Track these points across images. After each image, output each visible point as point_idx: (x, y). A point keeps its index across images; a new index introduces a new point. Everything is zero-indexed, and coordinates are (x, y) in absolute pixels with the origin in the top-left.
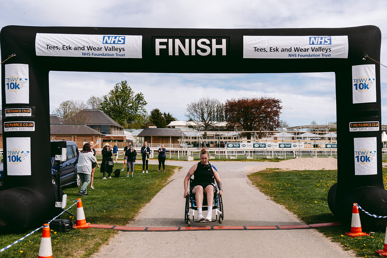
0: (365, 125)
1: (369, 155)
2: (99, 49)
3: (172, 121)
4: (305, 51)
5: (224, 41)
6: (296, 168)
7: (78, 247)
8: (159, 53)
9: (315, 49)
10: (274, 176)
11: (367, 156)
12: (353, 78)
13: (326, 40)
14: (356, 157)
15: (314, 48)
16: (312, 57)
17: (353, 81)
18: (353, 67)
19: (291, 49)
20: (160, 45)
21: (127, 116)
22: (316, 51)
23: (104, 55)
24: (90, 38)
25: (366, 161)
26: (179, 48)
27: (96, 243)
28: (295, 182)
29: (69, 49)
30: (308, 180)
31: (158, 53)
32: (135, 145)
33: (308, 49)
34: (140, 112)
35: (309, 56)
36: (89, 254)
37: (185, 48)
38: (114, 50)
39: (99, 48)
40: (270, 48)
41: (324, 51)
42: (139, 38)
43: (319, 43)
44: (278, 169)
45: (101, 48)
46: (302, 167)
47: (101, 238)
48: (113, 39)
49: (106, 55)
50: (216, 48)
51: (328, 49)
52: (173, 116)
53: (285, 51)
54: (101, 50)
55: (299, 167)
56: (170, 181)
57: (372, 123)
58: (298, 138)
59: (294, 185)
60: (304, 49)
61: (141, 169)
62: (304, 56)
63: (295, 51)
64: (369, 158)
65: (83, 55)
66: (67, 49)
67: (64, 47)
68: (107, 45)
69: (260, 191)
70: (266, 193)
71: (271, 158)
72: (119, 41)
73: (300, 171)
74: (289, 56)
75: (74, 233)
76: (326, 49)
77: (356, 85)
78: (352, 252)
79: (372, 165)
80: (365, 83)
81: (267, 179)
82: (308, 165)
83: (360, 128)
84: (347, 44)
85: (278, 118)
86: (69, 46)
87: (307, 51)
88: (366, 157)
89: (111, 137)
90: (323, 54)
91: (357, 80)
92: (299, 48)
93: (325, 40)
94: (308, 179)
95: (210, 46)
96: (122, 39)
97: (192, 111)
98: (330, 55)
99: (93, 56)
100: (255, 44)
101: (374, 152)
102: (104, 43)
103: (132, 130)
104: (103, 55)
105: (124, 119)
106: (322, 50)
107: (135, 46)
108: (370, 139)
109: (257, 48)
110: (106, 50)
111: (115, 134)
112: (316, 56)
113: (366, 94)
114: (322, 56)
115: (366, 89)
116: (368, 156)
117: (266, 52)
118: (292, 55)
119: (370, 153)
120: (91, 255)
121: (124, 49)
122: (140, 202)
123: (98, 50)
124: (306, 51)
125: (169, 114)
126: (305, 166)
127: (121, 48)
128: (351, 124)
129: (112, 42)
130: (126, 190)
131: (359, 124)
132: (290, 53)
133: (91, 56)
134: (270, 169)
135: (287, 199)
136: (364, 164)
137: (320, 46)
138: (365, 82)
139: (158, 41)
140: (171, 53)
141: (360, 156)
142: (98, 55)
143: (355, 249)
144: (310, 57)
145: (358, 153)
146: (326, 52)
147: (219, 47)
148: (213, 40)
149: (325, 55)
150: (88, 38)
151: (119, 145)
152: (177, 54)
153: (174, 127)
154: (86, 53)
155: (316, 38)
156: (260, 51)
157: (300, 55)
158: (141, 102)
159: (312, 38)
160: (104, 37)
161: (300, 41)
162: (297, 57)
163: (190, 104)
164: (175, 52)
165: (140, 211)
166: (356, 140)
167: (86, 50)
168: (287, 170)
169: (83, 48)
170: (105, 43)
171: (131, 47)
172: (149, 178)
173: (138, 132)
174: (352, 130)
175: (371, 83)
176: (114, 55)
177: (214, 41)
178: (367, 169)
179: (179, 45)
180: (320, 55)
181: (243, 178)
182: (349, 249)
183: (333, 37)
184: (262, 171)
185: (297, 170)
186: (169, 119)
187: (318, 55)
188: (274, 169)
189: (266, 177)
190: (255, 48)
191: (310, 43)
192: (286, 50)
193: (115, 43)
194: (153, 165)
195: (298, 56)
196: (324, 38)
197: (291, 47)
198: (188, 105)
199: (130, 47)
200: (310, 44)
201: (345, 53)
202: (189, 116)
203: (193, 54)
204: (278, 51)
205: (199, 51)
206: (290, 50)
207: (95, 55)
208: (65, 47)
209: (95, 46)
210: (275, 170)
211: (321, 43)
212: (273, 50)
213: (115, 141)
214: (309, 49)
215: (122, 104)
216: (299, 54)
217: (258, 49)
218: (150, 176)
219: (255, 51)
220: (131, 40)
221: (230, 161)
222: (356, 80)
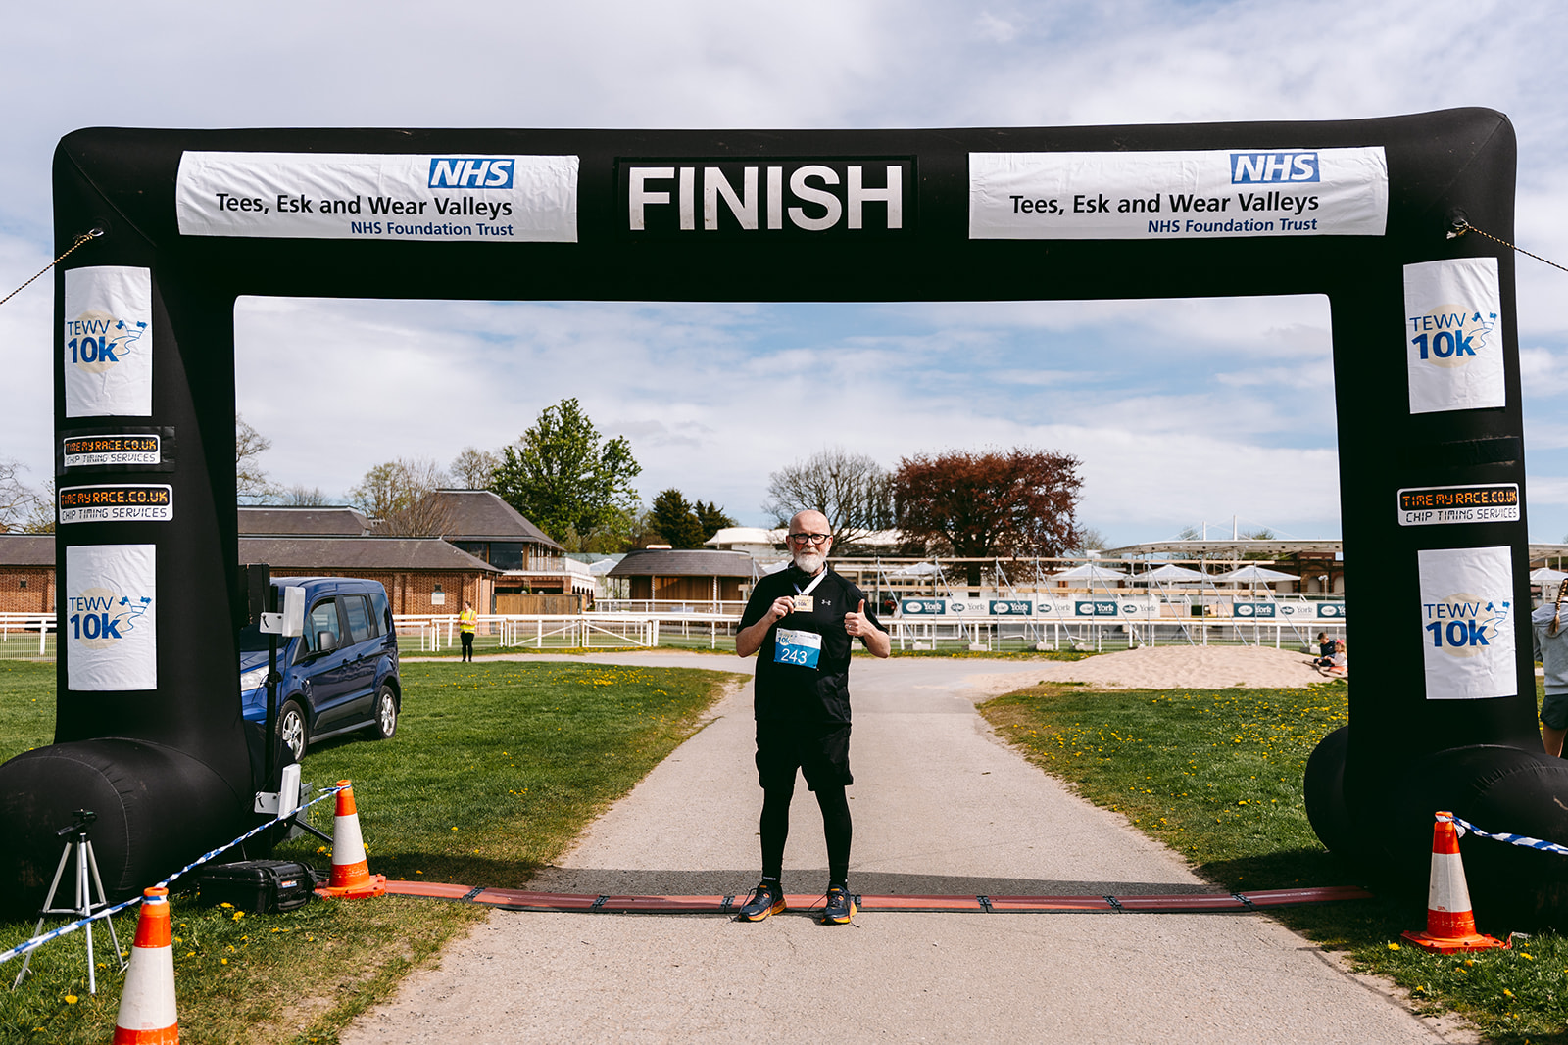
0: (1463, 500)
1: (1480, 618)
2: (415, 207)
3: (723, 527)
4: (1213, 207)
5: (894, 173)
6: (1145, 682)
7: (312, 979)
8: (643, 222)
9: (1253, 199)
10: (1070, 708)
11: (1474, 621)
12: (1410, 311)
13: (1298, 164)
14: (1429, 628)
15: (1252, 195)
16: (1243, 234)
17: (1409, 324)
18: (1411, 272)
19: (1158, 202)
20: (645, 191)
21: (576, 510)
22: (1258, 206)
23: (434, 230)
24: (380, 165)
25: (1471, 645)
26: (721, 201)
27: (391, 961)
28: (1150, 727)
29: (303, 211)
30: (1197, 724)
31: (637, 222)
32: (599, 604)
33: (1225, 201)
34: (618, 499)
35: (1231, 230)
36: (347, 1013)
37: (743, 203)
38: (472, 213)
39: (414, 204)
40: (1076, 197)
41: (1291, 208)
42: (567, 167)
43: (1269, 177)
44: (1081, 684)
45: (422, 205)
46: (1163, 678)
47: (416, 937)
48: (469, 171)
49: (443, 229)
50: (863, 202)
51: (1305, 199)
52: (727, 514)
53: (1134, 210)
54: (421, 212)
55: (1155, 678)
56: (707, 722)
57: (1490, 490)
58: (1136, 585)
59: (1149, 740)
60: (1210, 200)
61: (612, 680)
62: (1208, 228)
63: (1175, 209)
64: (1482, 629)
65: (353, 232)
66: (294, 208)
67: (283, 200)
68: (443, 193)
69: (1028, 759)
70: (1051, 768)
71: (1050, 647)
72: (490, 176)
73: (1157, 691)
74: (1150, 231)
75: (312, 918)
76: (1297, 199)
77: (1422, 339)
78: (1457, 1025)
79: (1494, 659)
80: (1459, 333)
81: (1047, 716)
82: (1183, 672)
83: (1444, 510)
84: (1383, 180)
85: (1071, 516)
86: (303, 196)
87: (1224, 209)
88: (1470, 626)
89: (525, 579)
90: (1284, 220)
91: (1427, 320)
92: (1191, 196)
93: (1292, 164)
94: (1196, 718)
95: (840, 191)
96: (502, 168)
97: (789, 495)
98: (1314, 222)
99: (394, 236)
100: (1013, 183)
101: (1501, 606)
102: (432, 184)
103: (593, 556)
104: (428, 230)
105: (566, 520)
106: (1283, 203)
107: (550, 196)
108: (1487, 554)
109: (1022, 197)
110: (442, 212)
111: (537, 567)
112: (1259, 227)
113: (1464, 375)
114: (1283, 229)
115: (1462, 354)
116: (1479, 623)
117: (1061, 213)
118: (1162, 226)
119: (1488, 609)
120: (354, 1017)
121: (507, 206)
122: (592, 795)
123: (411, 210)
124: (1217, 209)
125: (712, 507)
126: (1176, 675)
127: (499, 204)
128: (1403, 494)
129: (464, 182)
130: (550, 751)
131: (1440, 496)
132: (1155, 217)
133: (385, 236)
134: (1054, 683)
135: (1132, 789)
136: (1464, 654)
137: (1274, 187)
138: (1459, 328)
139: (638, 175)
140: (687, 223)
141: (1445, 623)
142: (412, 232)
143: (1465, 1011)
144: (1233, 234)
145: (1439, 611)
146: (1298, 211)
147: (875, 195)
148: (850, 169)
149: (1292, 226)
150: (372, 168)
151: (549, 605)
152: (711, 223)
153: (727, 547)
154: (367, 225)
155: (1259, 157)
156: (1034, 208)
157: (1193, 224)
158: (622, 465)
159: (1240, 157)
160: (434, 163)
161: (1192, 169)
162: (1182, 234)
163: (780, 471)
164: (706, 217)
165: (588, 831)
166: (1429, 561)
167: (366, 212)
168: (1113, 688)
169: (354, 204)
170: (437, 184)
171: (536, 200)
172: (634, 712)
173: (610, 562)
174: (1411, 518)
175: (1482, 332)
176: (473, 229)
177: (855, 173)
178: (1475, 673)
179: (718, 191)
180: (1275, 223)
181: (959, 712)
182: (1438, 1011)
183: (1324, 154)
184: (1027, 691)
185: (1146, 689)
186: (713, 521)
187: (1267, 224)
188: (1067, 683)
189: (1044, 711)
190: (1017, 198)
191: (1233, 179)
192: (1139, 203)
193: (477, 184)
194: (656, 668)
195: (1187, 230)
196: (1291, 157)
197: (1158, 195)
198: (773, 475)
199: (531, 200)
200: (1233, 182)
201: (1376, 216)
202: (775, 512)
203: (775, 222)
204: (1107, 210)
205: (796, 214)
206: (1154, 205)
207: (399, 230)
208: (288, 200)
209: (401, 195)
210: (1069, 687)
211: (1277, 175)
212: (1085, 207)
213: (535, 591)
214: (1229, 200)
215: (563, 472)
216: (1188, 222)
217: (1028, 204)
218: (640, 704)
219: (1016, 211)
220: (535, 173)
221: (912, 656)
222: (1420, 322)
